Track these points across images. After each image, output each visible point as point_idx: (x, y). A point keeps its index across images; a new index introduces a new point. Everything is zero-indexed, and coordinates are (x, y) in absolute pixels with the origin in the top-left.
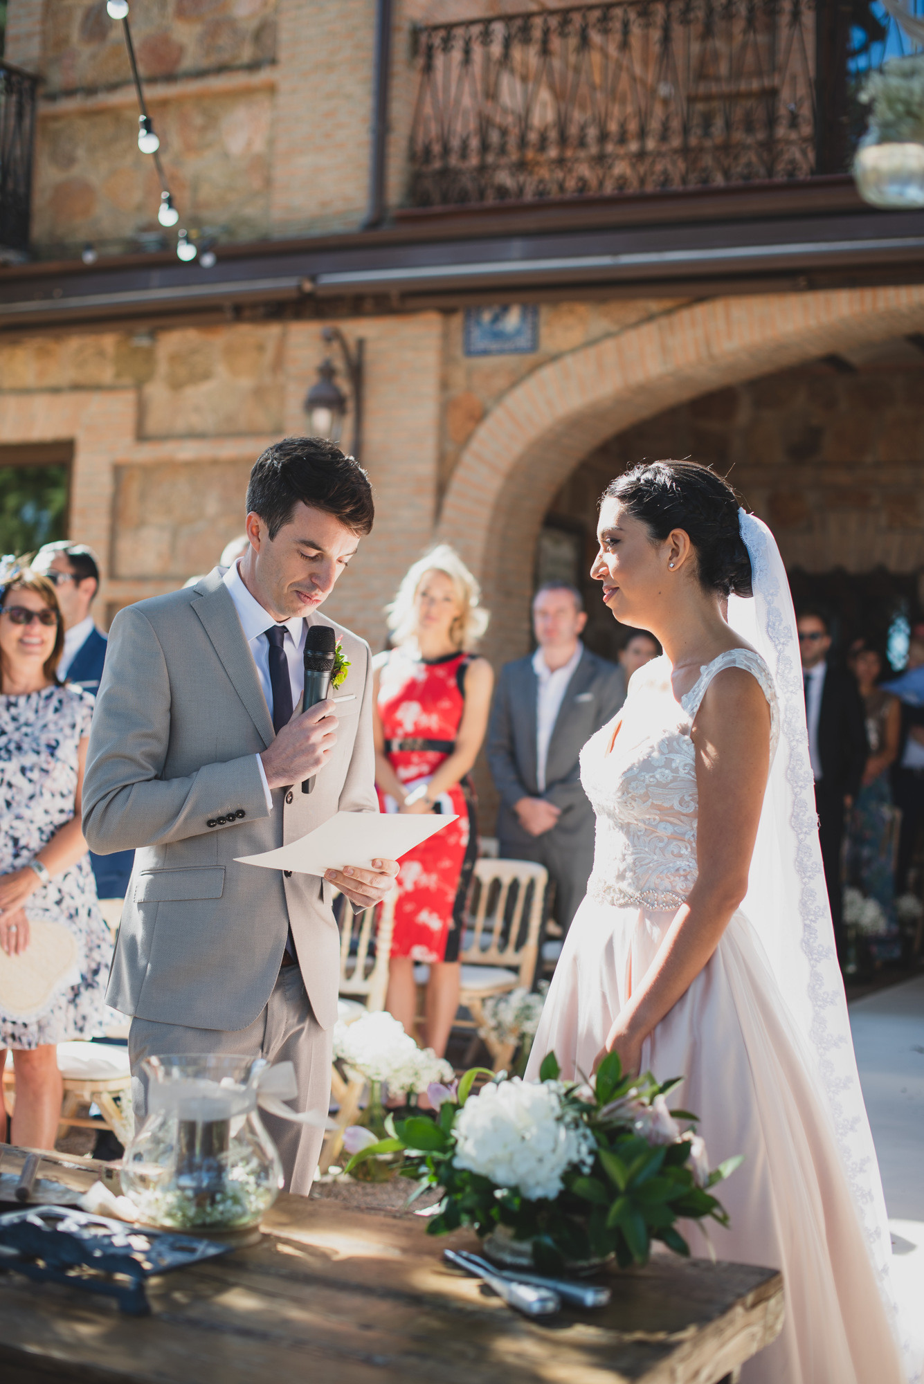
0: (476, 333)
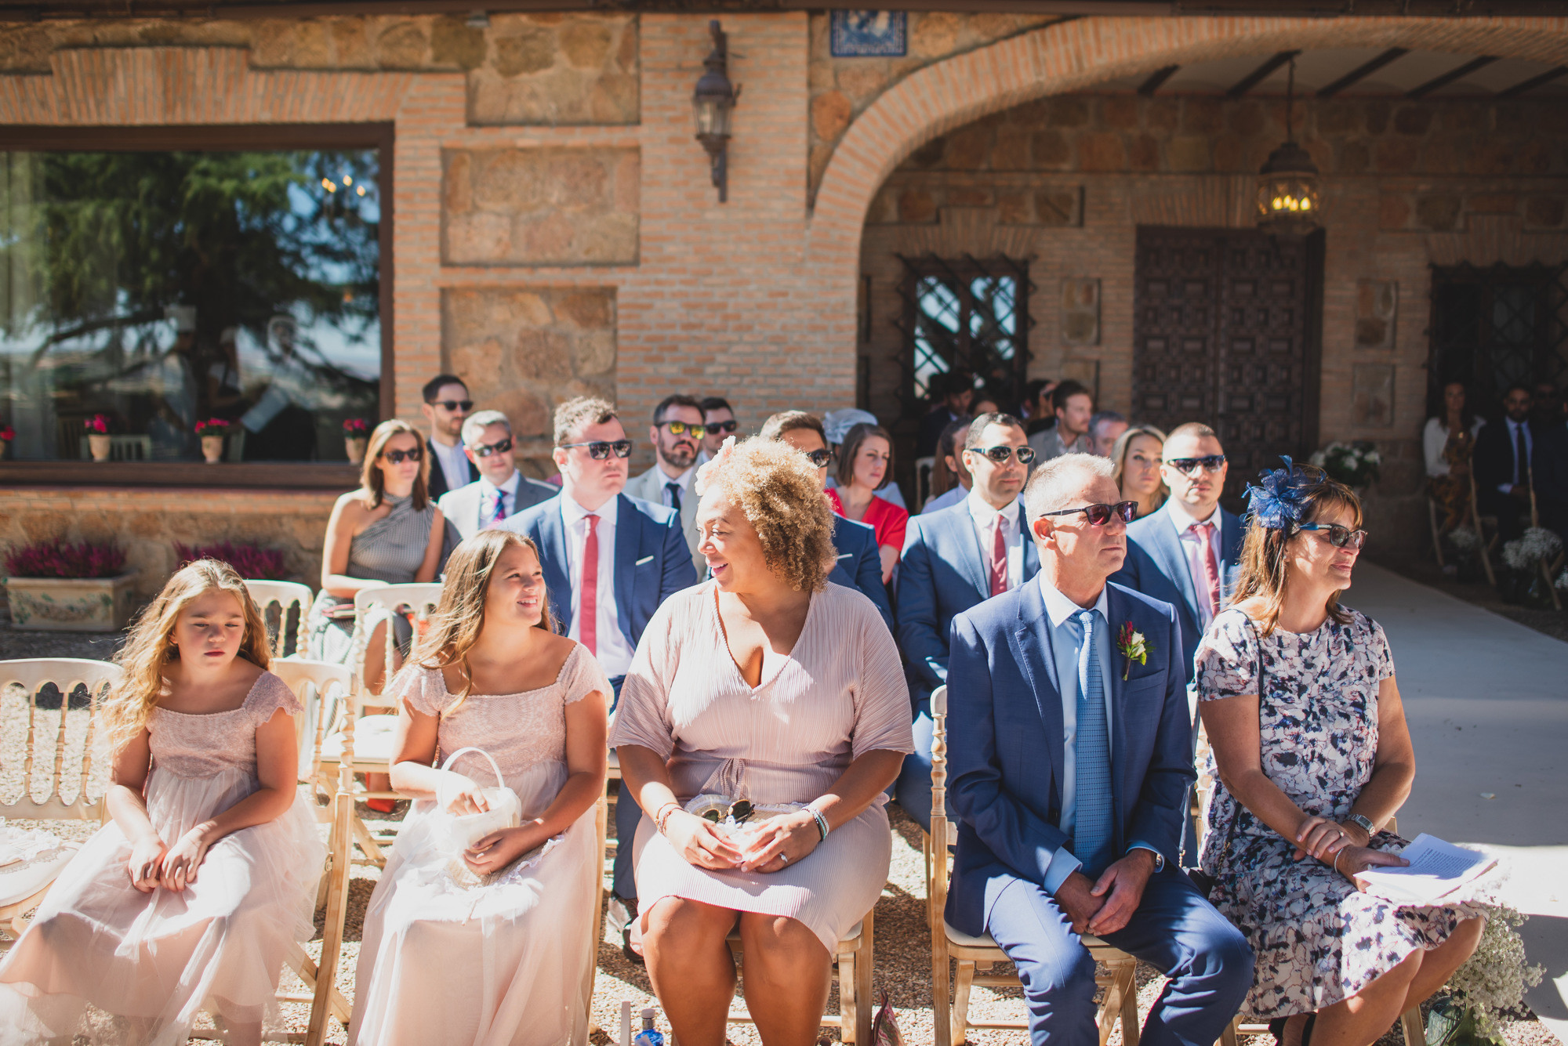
0: (843, 35)
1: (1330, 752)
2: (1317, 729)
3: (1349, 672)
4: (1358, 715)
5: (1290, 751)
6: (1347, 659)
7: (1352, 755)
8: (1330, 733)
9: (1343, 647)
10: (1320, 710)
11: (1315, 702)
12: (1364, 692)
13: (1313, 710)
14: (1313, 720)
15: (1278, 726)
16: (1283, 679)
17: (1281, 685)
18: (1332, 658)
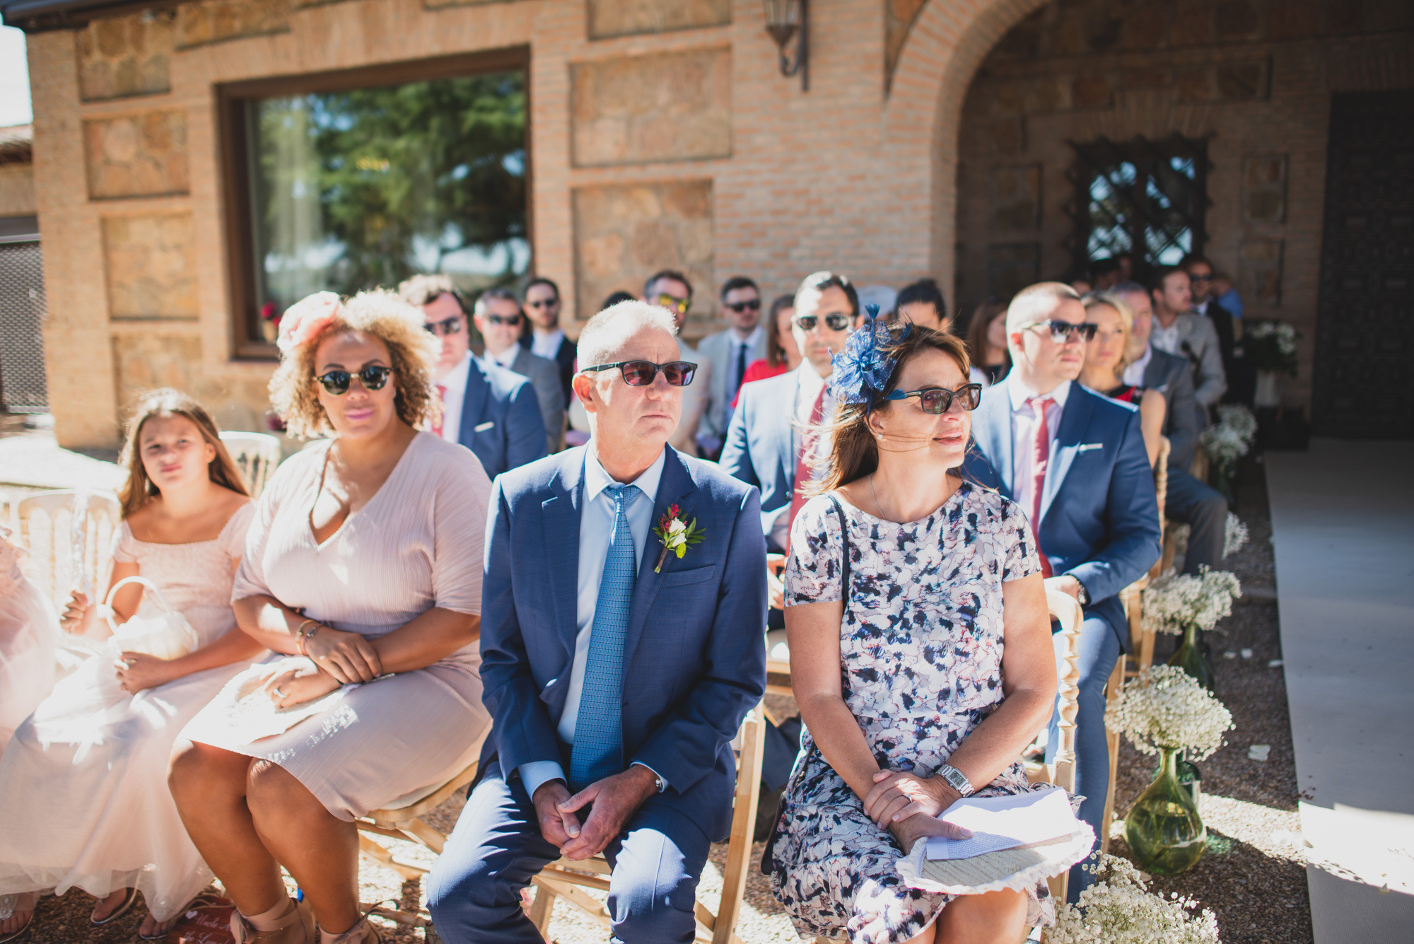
1: (921, 666)
2: (907, 640)
3: (963, 570)
4: (964, 623)
5: (869, 667)
6: (964, 551)
7: (952, 671)
8: (923, 646)
9: (962, 536)
10: (915, 617)
11: (911, 607)
12: (980, 595)
13: (905, 616)
14: (901, 628)
15: (856, 636)
16: (870, 579)
17: (867, 586)
18: (946, 551)
